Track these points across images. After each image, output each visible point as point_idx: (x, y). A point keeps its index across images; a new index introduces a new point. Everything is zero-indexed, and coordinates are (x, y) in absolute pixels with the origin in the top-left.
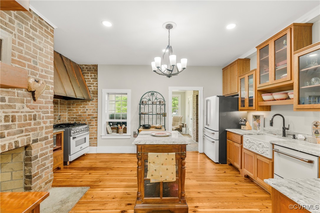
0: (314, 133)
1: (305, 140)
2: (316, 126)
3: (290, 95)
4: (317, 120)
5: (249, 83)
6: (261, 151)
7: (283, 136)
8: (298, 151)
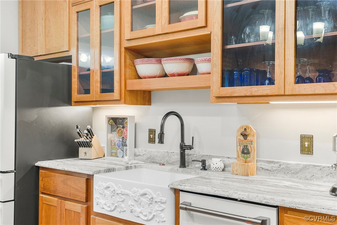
0: (240, 153)
1: (223, 170)
2: (245, 136)
3: (200, 64)
4: (246, 123)
5: (102, 28)
6: (146, 216)
7: (180, 167)
8: (236, 200)
